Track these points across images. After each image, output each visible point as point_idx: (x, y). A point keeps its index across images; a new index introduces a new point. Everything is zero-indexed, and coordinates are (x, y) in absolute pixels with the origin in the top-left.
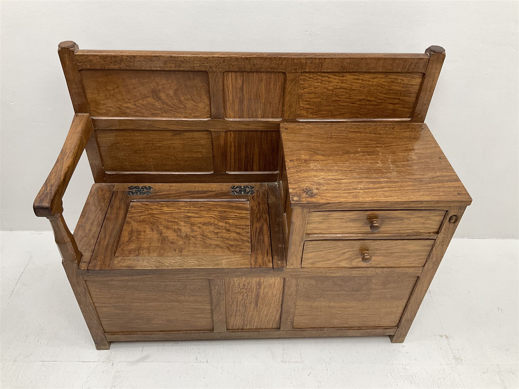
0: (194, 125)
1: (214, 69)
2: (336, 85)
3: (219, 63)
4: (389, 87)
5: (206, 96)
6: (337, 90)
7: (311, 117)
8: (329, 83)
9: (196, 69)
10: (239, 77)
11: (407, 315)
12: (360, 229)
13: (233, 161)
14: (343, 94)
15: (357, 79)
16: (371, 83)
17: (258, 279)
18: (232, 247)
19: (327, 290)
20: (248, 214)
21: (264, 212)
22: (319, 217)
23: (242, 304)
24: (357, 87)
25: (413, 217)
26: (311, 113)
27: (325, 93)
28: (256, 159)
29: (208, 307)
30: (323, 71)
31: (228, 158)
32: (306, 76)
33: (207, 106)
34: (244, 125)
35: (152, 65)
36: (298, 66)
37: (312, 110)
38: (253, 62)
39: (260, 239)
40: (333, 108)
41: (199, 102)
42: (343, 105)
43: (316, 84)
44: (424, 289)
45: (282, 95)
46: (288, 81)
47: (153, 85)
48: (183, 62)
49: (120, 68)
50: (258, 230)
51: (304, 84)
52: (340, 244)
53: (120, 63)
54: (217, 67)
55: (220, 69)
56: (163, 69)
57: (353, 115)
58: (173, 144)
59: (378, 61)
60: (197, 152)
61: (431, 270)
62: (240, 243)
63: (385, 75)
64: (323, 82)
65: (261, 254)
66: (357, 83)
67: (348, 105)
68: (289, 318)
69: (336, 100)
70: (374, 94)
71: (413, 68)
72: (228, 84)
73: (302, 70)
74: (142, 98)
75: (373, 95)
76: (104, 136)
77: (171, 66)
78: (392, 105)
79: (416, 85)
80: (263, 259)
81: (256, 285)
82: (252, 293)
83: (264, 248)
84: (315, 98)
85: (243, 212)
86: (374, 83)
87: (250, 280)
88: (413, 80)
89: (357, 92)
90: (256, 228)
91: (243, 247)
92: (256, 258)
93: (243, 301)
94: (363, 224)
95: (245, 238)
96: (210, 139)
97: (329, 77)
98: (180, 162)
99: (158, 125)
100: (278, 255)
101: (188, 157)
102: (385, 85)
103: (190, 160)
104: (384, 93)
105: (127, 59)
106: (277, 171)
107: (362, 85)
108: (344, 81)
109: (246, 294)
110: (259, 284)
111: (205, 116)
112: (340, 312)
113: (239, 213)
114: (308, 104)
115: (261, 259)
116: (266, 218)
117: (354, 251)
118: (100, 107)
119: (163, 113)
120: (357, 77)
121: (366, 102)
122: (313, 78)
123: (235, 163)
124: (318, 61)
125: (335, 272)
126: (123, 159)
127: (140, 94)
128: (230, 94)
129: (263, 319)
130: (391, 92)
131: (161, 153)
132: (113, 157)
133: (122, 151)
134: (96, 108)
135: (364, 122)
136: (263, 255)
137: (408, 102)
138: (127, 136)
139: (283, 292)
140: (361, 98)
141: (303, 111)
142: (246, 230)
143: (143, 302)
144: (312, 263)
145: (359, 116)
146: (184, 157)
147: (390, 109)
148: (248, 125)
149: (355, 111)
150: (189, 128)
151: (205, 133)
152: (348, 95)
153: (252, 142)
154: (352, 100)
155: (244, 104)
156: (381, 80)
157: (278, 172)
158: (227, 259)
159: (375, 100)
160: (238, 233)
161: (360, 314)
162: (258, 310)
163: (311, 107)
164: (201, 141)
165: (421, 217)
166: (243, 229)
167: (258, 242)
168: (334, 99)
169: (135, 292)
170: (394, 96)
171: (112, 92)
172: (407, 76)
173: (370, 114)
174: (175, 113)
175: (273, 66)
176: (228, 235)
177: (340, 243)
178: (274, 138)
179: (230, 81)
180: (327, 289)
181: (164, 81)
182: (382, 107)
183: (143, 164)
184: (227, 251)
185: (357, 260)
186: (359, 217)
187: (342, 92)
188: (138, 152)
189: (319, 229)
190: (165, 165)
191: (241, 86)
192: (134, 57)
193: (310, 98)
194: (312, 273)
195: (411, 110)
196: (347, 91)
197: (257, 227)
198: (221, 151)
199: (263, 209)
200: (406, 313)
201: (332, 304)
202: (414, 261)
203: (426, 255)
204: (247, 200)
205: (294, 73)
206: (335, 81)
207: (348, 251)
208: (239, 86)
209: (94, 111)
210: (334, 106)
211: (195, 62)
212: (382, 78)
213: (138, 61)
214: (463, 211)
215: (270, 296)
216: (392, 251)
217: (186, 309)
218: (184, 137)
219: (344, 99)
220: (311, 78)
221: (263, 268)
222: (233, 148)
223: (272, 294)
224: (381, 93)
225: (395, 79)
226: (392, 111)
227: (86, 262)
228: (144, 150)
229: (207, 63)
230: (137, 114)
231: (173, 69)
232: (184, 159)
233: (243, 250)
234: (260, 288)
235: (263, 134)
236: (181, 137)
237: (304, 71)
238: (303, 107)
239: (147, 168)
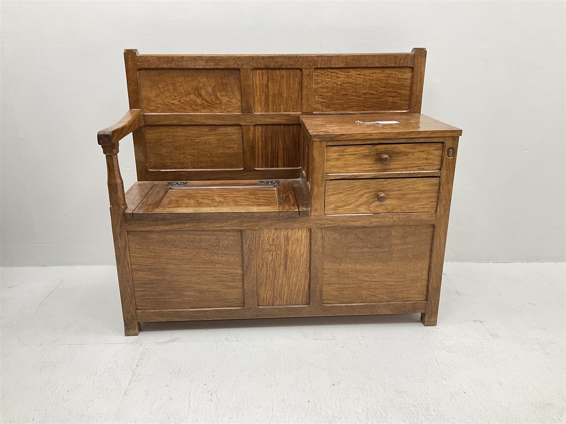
0: (227, 120)
1: (245, 67)
2: (344, 80)
3: (249, 62)
4: (386, 81)
5: (238, 92)
6: (345, 85)
7: (326, 110)
8: (337, 78)
9: (231, 67)
10: (265, 74)
11: (433, 282)
12: (372, 167)
13: (260, 157)
14: (349, 88)
15: (359, 74)
16: (371, 78)
17: (286, 233)
19: (352, 247)
22: (336, 153)
23: (272, 267)
24: (361, 82)
25: (416, 151)
26: (325, 107)
27: (335, 87)
28: (281, 154)
29: (240, 271)
30: (331, 66)
31: (257, 153)
32: (319, 72)
33: (239, 101)
34: (270, 118)
35: (196, 64)
36: (312, 62)
37: (326, 104)
38: (276, 60)
40: (343, 101)
41: (232, 98)
42: (351, 99)
43: (327, 79)
44: (442, 242)
45: (300, 90)
46: (304, 77)
47: (195, 83)
48: (221, 61)
49: (171, 67)
51: (317, 80)
52: (357, 184)
53: (171, 63)
54: (248, 64)
55: (250, 67)
56: (205, 67)
57: (360, 108)
58: (208, 139)
59: (374, 57)
60: (230, 148)
61: (443, 215)
63: (382, 71)
64: (333, 78)
66: (360, 78)
67: (355, 99)
68: (318, 286)
69: (345, 94)
70: (376, 88)
71: (403, 63)
72: (256, 80)
73: (314, 67)
74: (186, 95)
75: (374, 89)
76: (151, 132)
77: (211, 65)
78: (391, 98)
79: (409, 79)
81: (284, 239)
82: (281, 251)
84: (327, 92)
86: (374, 78)
87: (279, 233)
88: (405, 75)
89: (361, 86)
92: (284, 207)
93: (272, 263)
94: (375, 161)
96: (240, 134)
97: (337, 73)
98: (214, 159)
99: (197, 120)
101: (221, 153)
102: (383, 80)
103: (223, 156)
104: (383, 86)
105: (177, 59)
106: (299, 167)
107: (365, 80)
108: (350, 76)
109: (275, 253)
110: (287, 239)
111: (237, 111)
112: (366, 279)
114: (322, 98)
115: (288, 208)
116: (291, 192)
117: (370, 192)
118: (151, 104)
119: (202, 108)
120: (359, 73)
121: (369, 95)
122: (324, 75)
123: (262, 159)
124: (326, 58)
125: (356, 220)
126: (165, 156)
127: (184, 91)
128: (257, 89)
129: (293, 288)
130: (389, 85)
131: (198, 149)
132: (156, 154)
133: (165, 148)
134: (147, 104)
135: (370, 113)
136: (290, 206)
137: (404, 95)
138: (171, 132)
139: (310, 249)
140: (365, 92)
141: (318, 105)
143: (178, 263)
144: (334, 208)
145: (365, 109)
146: (218, 153)
147: (390, 102)
148: (273, 118)
149: (362, 104)
150: (224, 122)
151: (236, 127)
152: (354, 89)
153: (277, 137)
154: (358, 94)
155: (269, 99)
156: (379, 75)
159: (377, 93)
161: (387, 281)
162: (287, 276)
163: (325, 101)
164: (233, 136)
165: (423, 151)
167: (285, 202)
168: (343, 93)
169: (172, 249)
170: (392, 89)
171: (162, 90)
172: (399, 71)
173: (374, 107)
174: (212, 108)
175: (292, 62)
177: (356, 182)
178: (295, 132)
179: (258, 78)
180: (351, 245)
181: (205, 79)
182: (383, 99)
183: (182, 161)
185: (374, 204)
186: (370, 152)
187: (349, 86)
188: (178, 148)
189: (337, 167)
190: (201, 162)
191: (267, 82)
192: (183, 57)
193: (324, 93)
194: (335, 221)
195: (408, 103)
196: (353, 85)
197: (284, 196)
198: (250, 145)
199: (288, 189)
200: (431, 278)
201: (358, 267)
202: (426, 205)
203: (435, 197)
205: (308, 69)
206: (342, 76)
207: (365, 193)
208: (265, 82)
209: (146, 107)
210: (343, 100)
211: (230, 61)
212: (379, 73)
213: (186, 61)
214: (457, 142)
215: (298, 256)
216: (404, 192)
217: (218, 274)
218: (219, 132)
219: (351, 93)
220: (322, 74)
221: (290, 212)
222: (260, 143)
224: (381, 87)
225: (390, 73)
226: (392, 103)
227: (131, 210)
228: (183, 147)
229: (240, 62)
230: (181, 110)
231: (213, 67)
232: (218, 155)
234: (288, 244)
235: (286, 128)
236: (216, 132)
237: (317, 67)
238: (318, 101)
239: (185, 165)
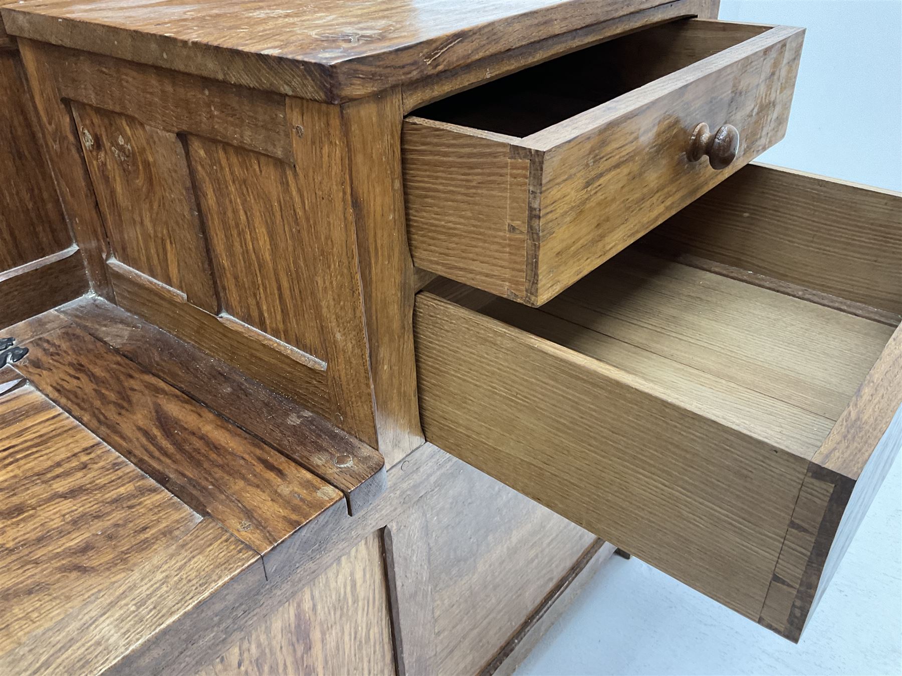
17: (292, 612)
18: (90, 553)
20: (61, 418)
21: (122, 377)
39: (195, 450)
50: (156, 432)
62: (118, 516)
65: (249, 488)
80: (276, 496)
83: (242, 462)
85: (28, 423)
87: (263, 637)
90: (140, 429)
91: (142, 522)
92: (248, 514)
95: (122, 490)
100: (320, 449)
106: (69, 245)
113: (19, 434)
115: (270, 503)
116: (148, 386)
136: (261, 485)
139: (389, 598)
142: (101, 464)
157: (74, 248)
158: (112, 605)
160: (72, 494)
166: (84, 466)
167: (198, 464)
176: (30, 525)
184: (77, 584)
197: (141, 423)
199: (108, 370)
204: (16, 382)
221: (312, 525)
223: (355, 638)
233: (153, 531)
234: (308, 648)
